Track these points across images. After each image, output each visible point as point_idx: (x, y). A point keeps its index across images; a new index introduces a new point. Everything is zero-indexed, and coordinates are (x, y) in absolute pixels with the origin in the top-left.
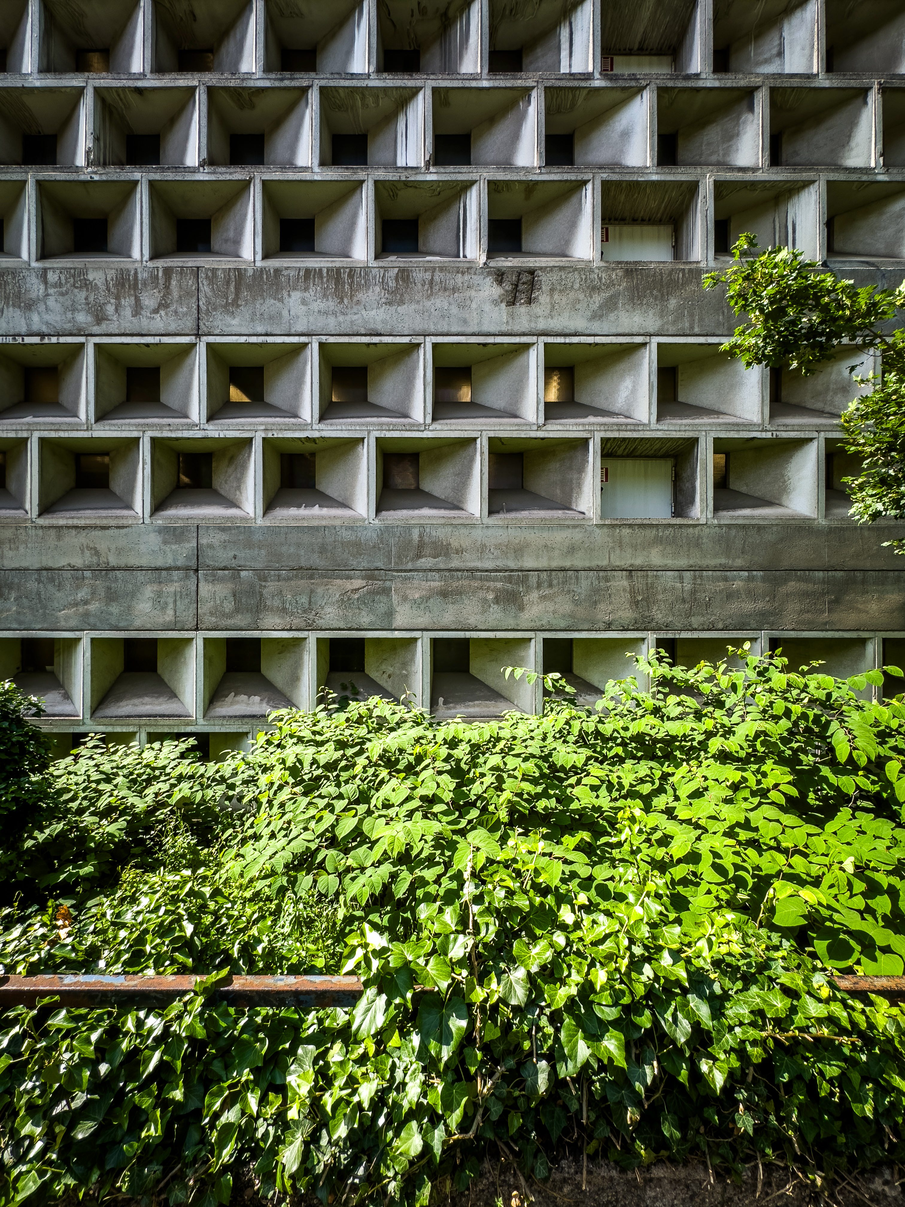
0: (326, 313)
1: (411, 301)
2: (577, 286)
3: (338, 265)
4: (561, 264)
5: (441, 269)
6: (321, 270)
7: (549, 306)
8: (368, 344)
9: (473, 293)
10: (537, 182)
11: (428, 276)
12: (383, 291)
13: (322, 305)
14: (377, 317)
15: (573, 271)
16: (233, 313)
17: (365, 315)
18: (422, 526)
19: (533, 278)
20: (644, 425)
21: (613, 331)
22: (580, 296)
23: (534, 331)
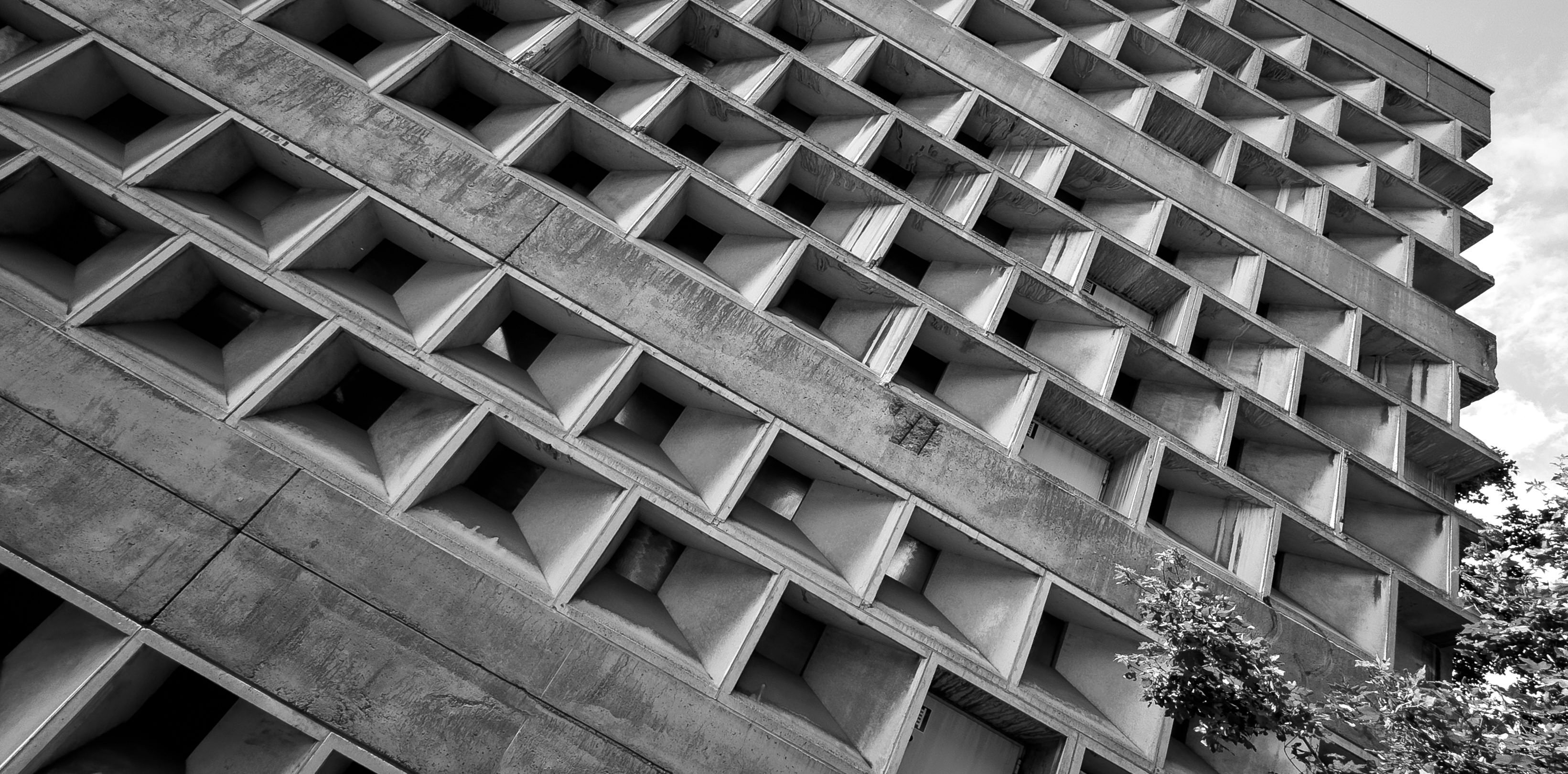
0: (674, 327)
1: (781, 373)
2: (981, 466)
3: (720, 291)
4: (972, 434)
5: (835, 362)
6: (697, 285)
7: (940, 469)
8: (702, 387)
9: (858, 406)
10: (978, 343)
11: (816, 359)
12: (755, 345)
13: (674, 317)
14: (731, 366)
15: (983, 448)
16: (564, 264)
17: (718, 356)
18: (627, 655)
19: (935, 430)
20: (1001, 679)
21: (1004, 538)
22: (980, 478)
23: (909, 485)
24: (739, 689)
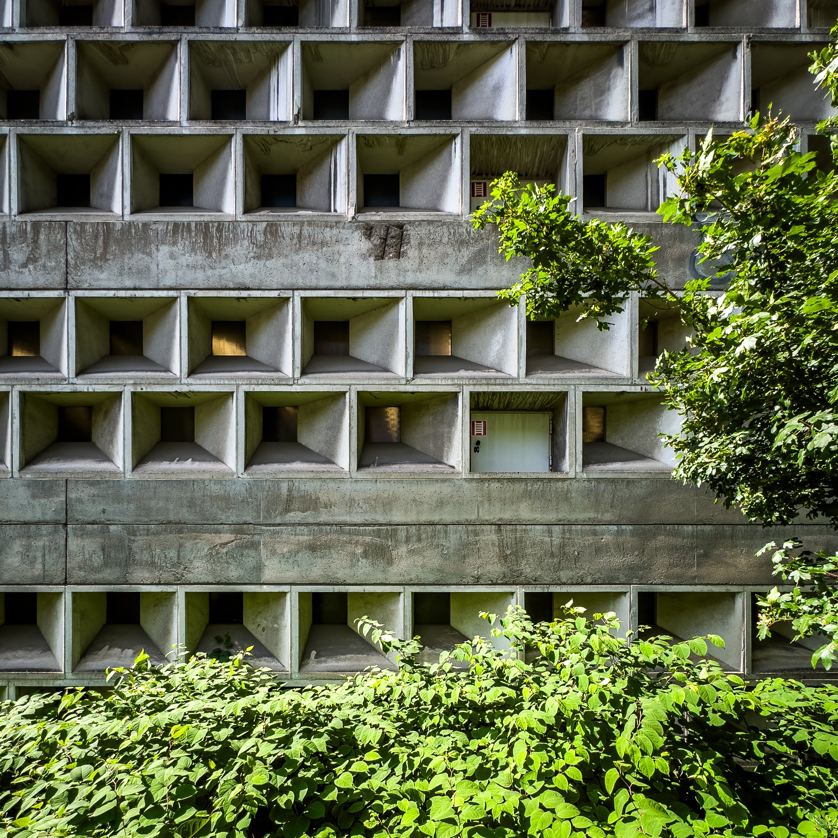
0: (194, 267)
1: (280, 255)
2: (445, 240)
3: (206, 219)
4: (430, 218)
5: (310, 223)
6: (189, 224)
7: (417, 261)
8: (238, 299)
9: (341, 247)
10: (406, 136)
11: (296, 230)
12: (251, 245)
13: (190, 259)
14: (245, 272)
15: (442, 225)
16: (101, 267)
17: (233, 270)
18: (291, 480)
19: (403, 232)
20: (513, 379)
21: (482, 285)
22: (448, 250)
23: (402, 285)
24: (360, 466)
